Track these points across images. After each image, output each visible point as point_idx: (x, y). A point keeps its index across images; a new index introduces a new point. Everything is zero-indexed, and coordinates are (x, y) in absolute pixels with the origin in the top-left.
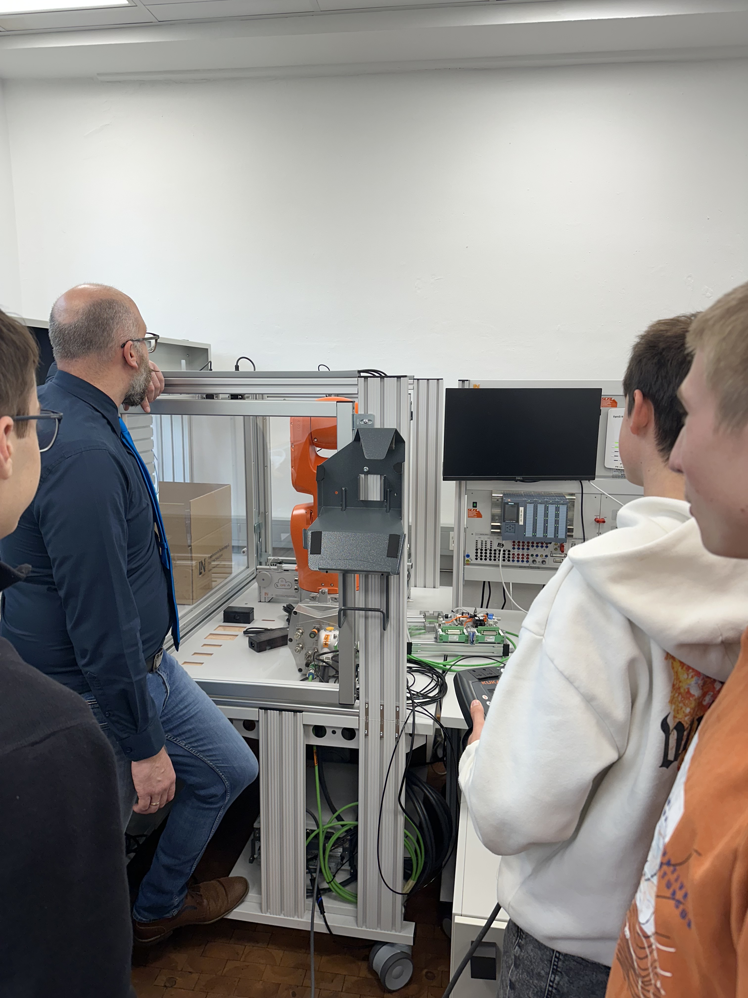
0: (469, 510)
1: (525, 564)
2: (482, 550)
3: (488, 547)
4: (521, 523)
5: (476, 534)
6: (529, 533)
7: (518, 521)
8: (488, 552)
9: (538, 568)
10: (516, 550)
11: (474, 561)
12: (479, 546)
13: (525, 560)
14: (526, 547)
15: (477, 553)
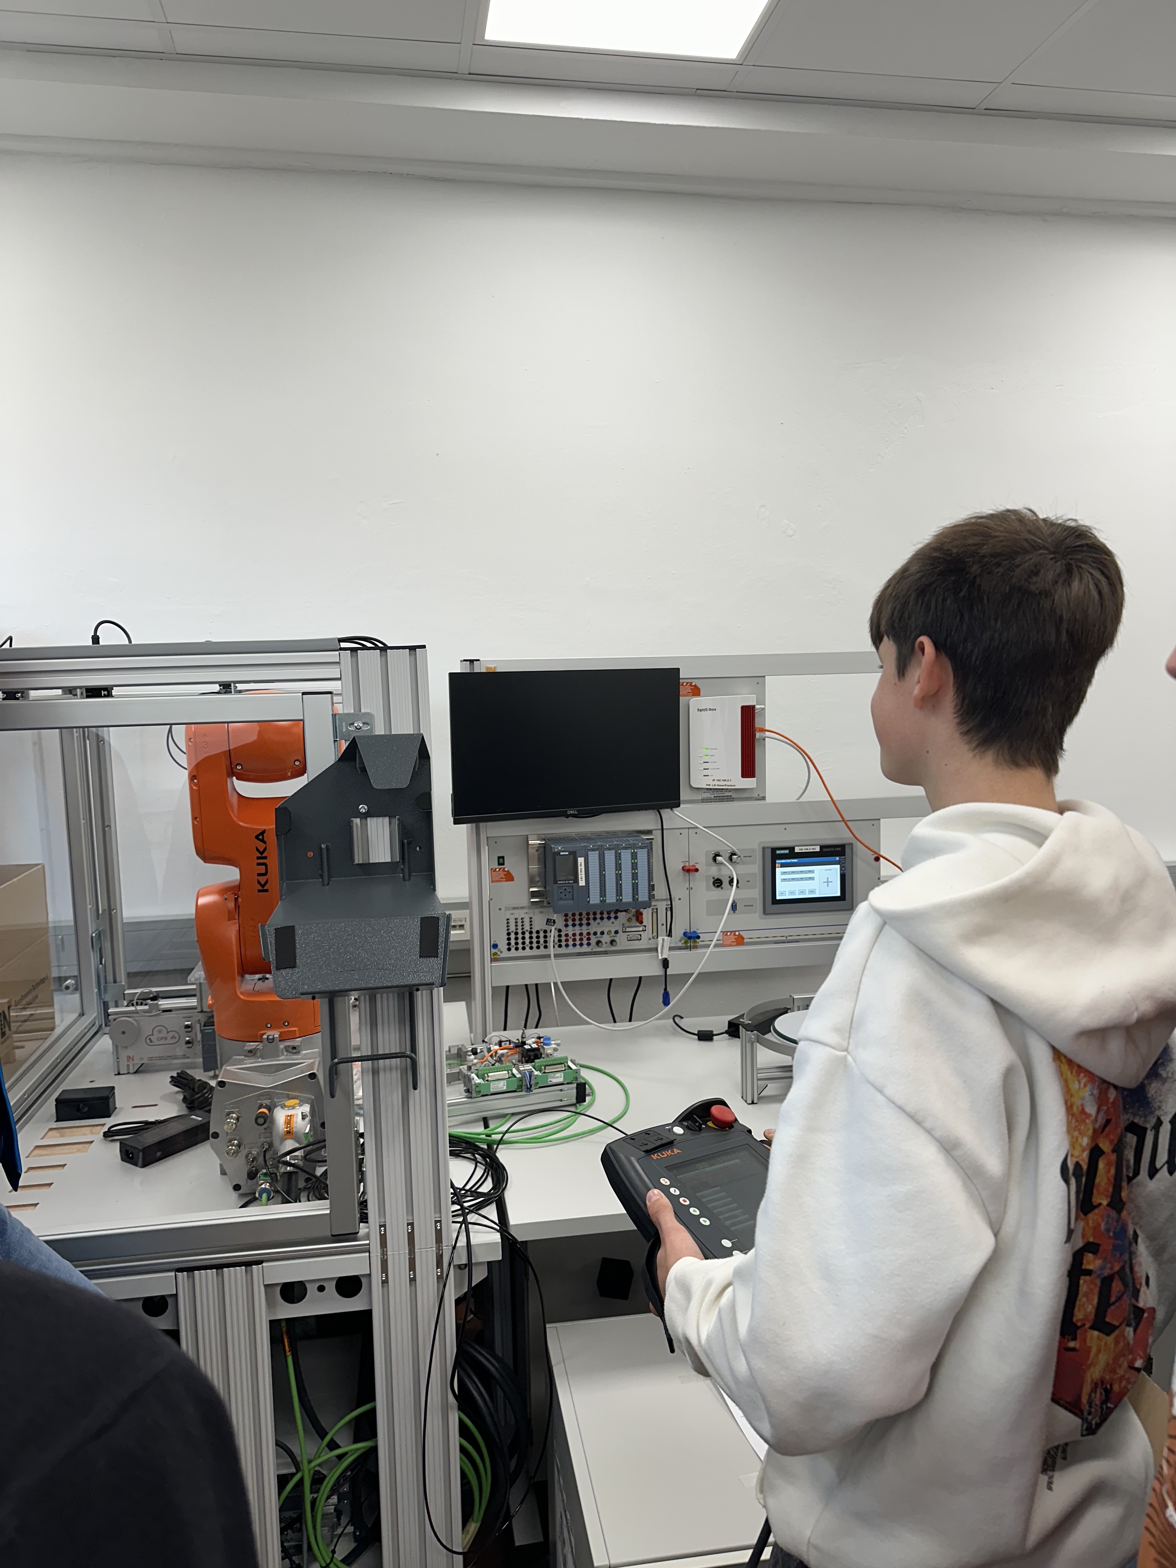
0: (493, 870)
1: (585, 949)
2: (516, 933)
3: (527, 927)
4: (582, 883)
5: (507, 909)
6: (595, 898)
7: (576, 880)
8: (527, 935)
9: (606, 953)
10: (570, 928)
11: (506, 954)
12: (512, 928)
13: (585, 942)
14: (584, 922)
15: (509, 939)
